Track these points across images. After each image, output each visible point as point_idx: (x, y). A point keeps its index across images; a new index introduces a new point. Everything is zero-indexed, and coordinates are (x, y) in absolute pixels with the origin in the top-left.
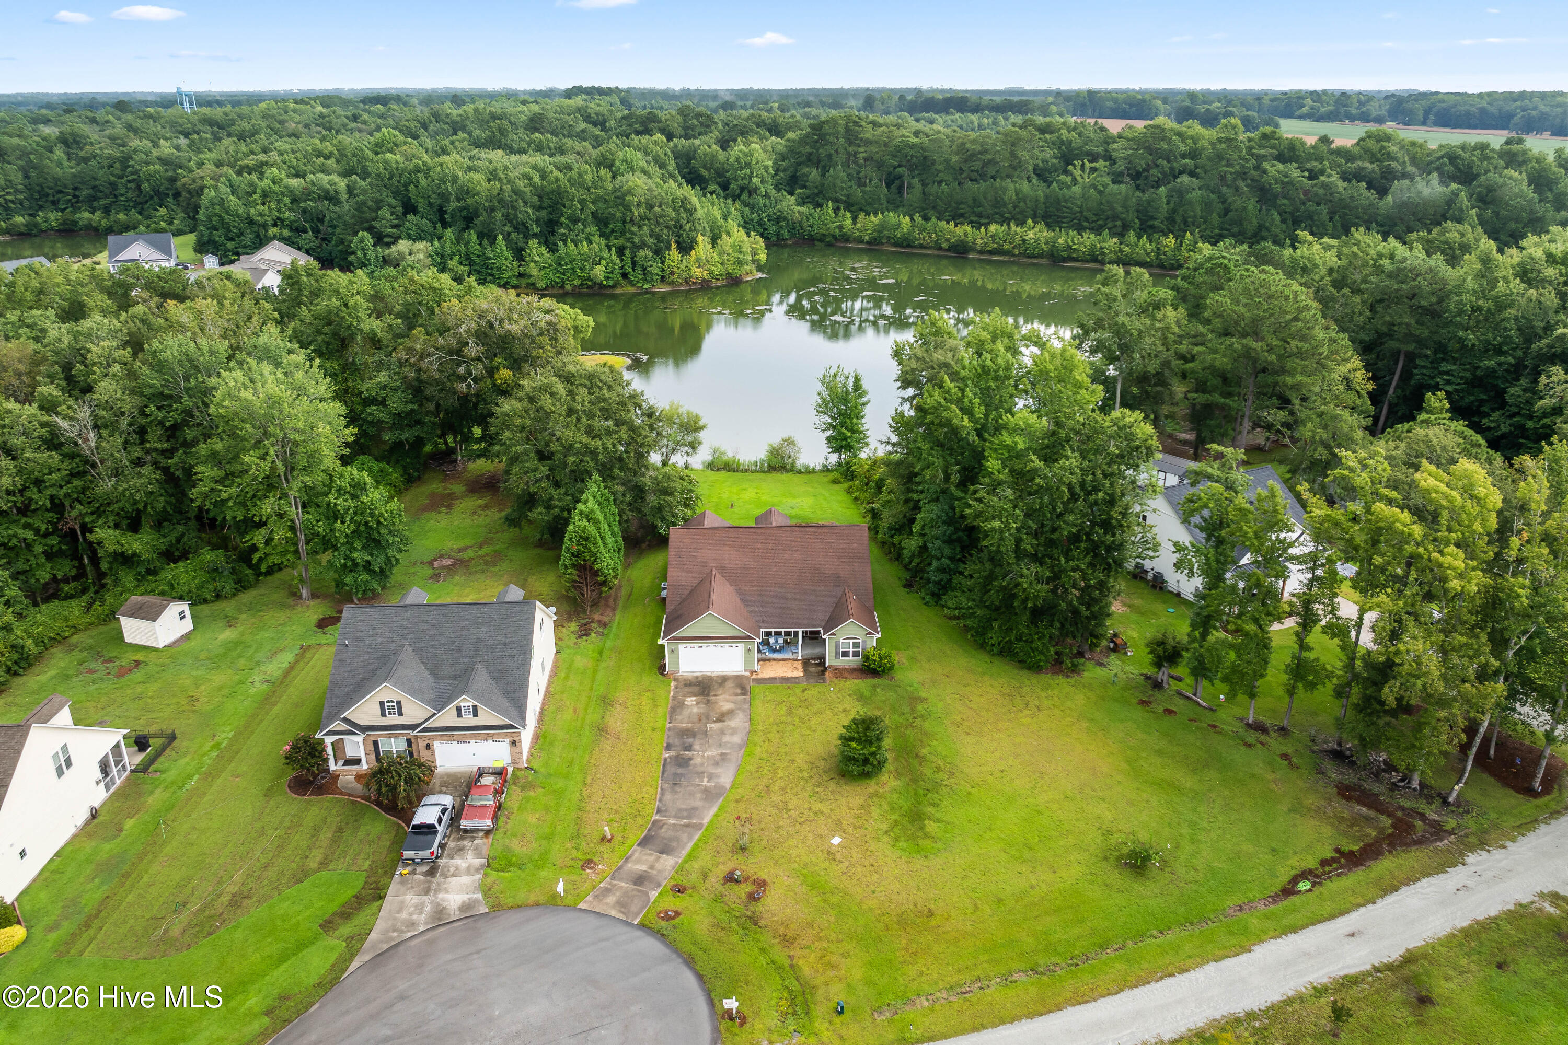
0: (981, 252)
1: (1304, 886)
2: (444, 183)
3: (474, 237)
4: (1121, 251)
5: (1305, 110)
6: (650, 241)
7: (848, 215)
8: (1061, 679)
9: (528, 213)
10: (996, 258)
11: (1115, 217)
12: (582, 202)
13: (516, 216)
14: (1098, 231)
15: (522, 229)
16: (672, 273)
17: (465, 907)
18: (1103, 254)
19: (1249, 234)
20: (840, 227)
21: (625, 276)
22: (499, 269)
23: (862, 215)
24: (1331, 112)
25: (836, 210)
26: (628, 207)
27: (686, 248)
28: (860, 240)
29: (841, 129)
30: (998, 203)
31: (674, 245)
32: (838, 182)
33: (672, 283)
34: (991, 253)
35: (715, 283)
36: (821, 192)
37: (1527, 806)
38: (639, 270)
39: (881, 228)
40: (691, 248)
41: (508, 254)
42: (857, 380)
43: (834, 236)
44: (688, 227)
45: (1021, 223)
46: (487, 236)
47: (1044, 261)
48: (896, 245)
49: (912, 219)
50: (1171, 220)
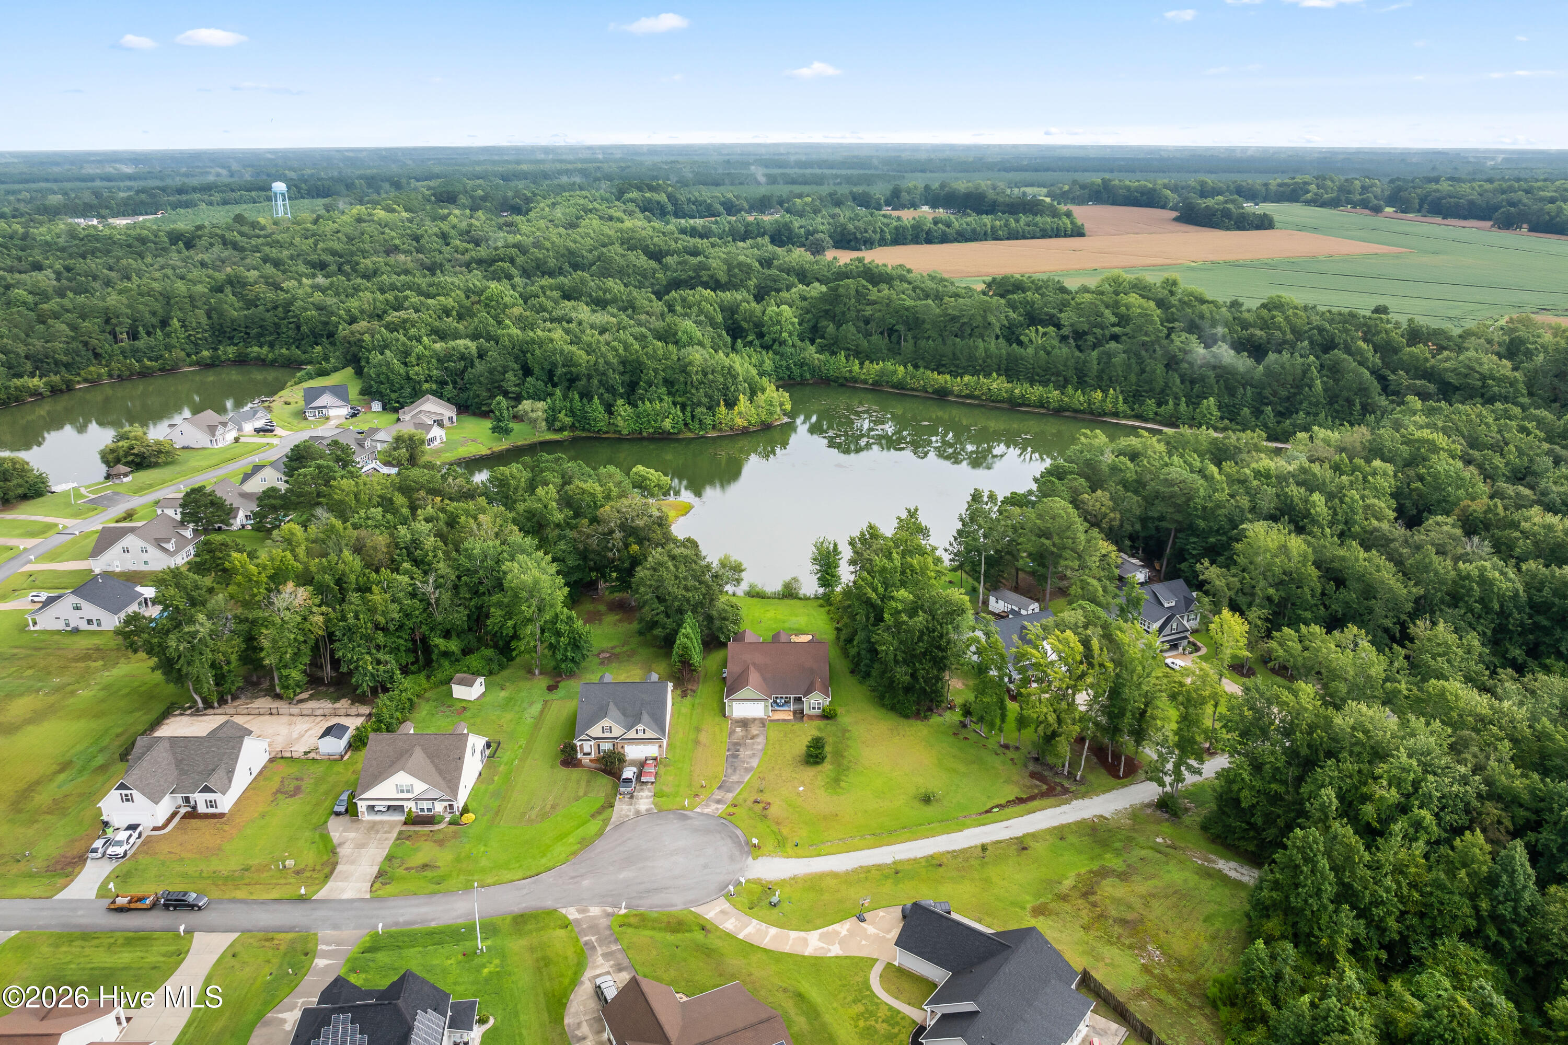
0: (958, 396)
1: (995, 810)
2: (554, 355)
3: (577, 396)
4: (1062, 400)
5: (1309, 196)
6: (705, 400)
7: (857, 362)
8: (919, 722)
9: (616, 378)
10: (969, 401)
11: (1058, 374)
12: (655, 370)
13: (607, 381)
14: (1045, 383)
15: (611, 390)
16: (721, 423)
17: (647, 810)
18: (1048, 402)
19: (1158, 390)
20: (850, 371)
21: (686, 425)
22: (595, 420)
23: (867, 362)
24: (1333, 200)
25: (847, 358)
26: (688, 374)
27: (731, 404)
28: (865, 382)
29: (853, 292)
30: (971, 358)
31: (722, 403)
32: (849, 335)
33: (721, 430)
34: (967, 397)
35: (752, 429)
36: (835, 343)
38: (697, 422)
39: (882, 373)
40: (735, 404)
41: (601, 409)
42: (835, 545)
43: (846, 379)
44: (732, 389)
45: (987, 375)
46: (586, 395)
47: (1005, 405)
48: (893, 387)
49: (905, 367)
50: (1099, 378)
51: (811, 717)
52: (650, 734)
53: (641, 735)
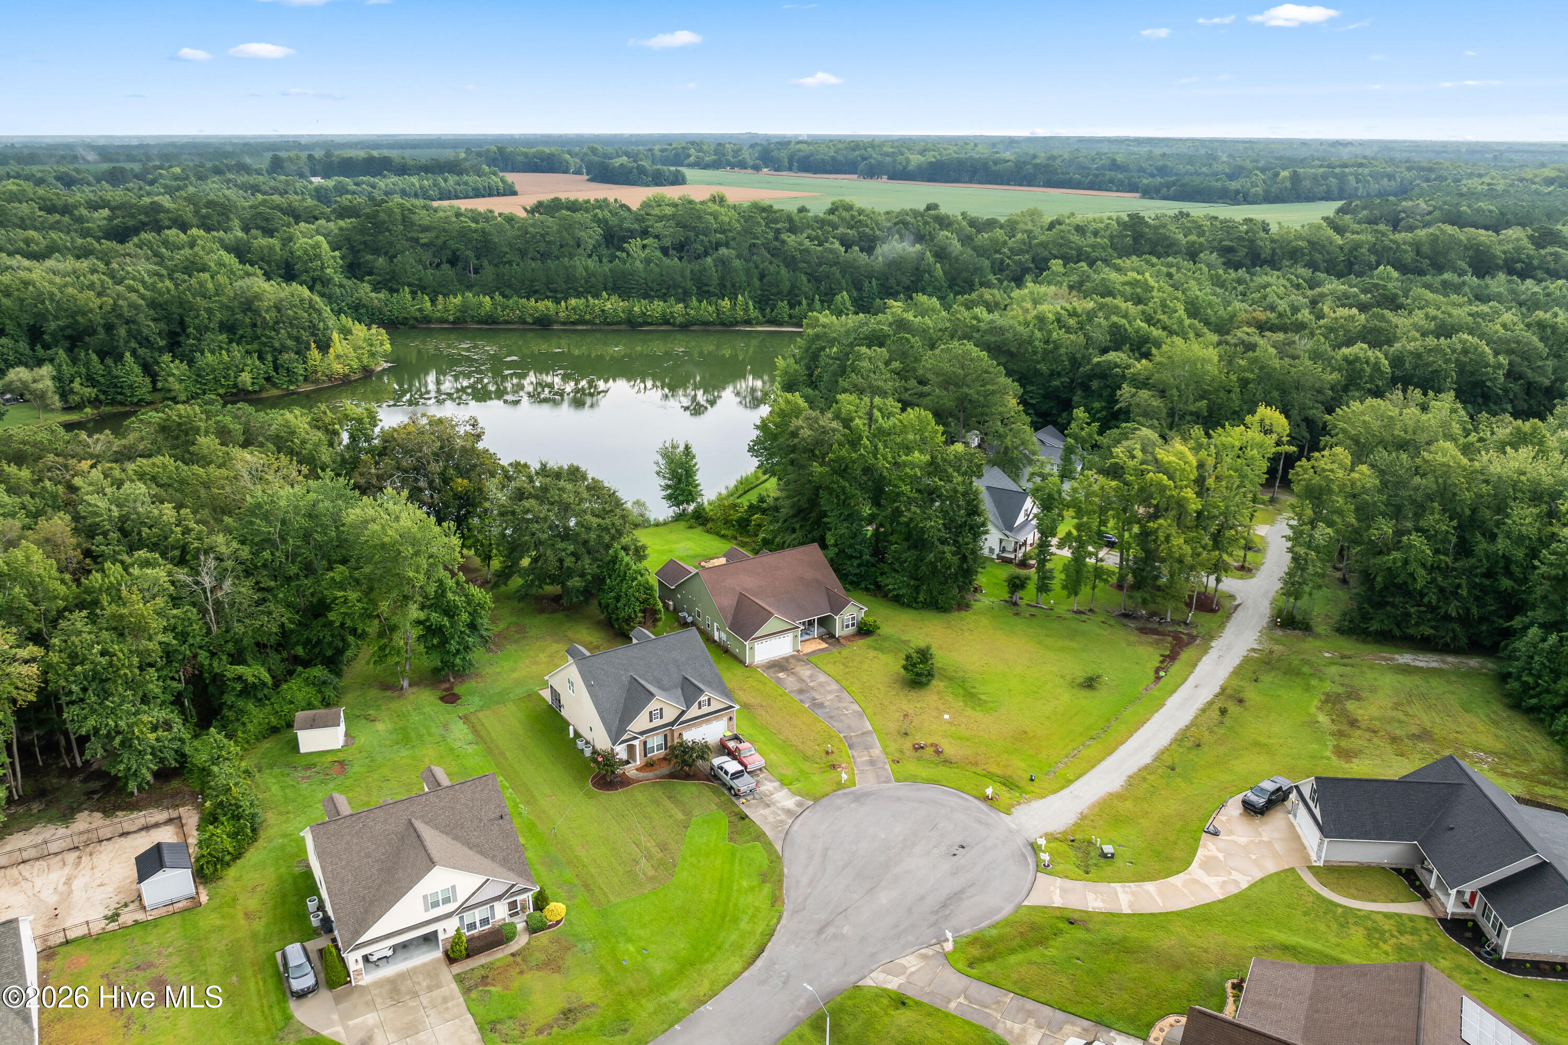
0: (564, 324)
1: (1162, 674)
2: (43, 303)
3: (94, 357)
4: (687, 314)
5: (692, 159)
6: (290, 343)
7: (427, 298)
8: (963, 613)
9: (150, 327)
10: (579, 327)
11: (676, 286)
12: (209, 311)
13: (139, 332)
14: (664, 298)
15: (145, 342)
16: (316, 372)
17: (797, 805)
18: (673, 317)
19: (785, 293)
20: (420, 310)
21: (268, 379)
22: (131, 387)
23: (440, 297)
24: (715, 161)
25: (413, 293)
26: (257, 312)
27: (324, 347)
28: (443, 321)
29: (399, 217)
30: (570, 279)
31: (313, 346)
32: (408, 267)
33: (316, 381)
34: (573, 323)
35: (354, 377)
36: (393, 278)
37: (1216, 618)
38: (284, 372)
39: (464, 309)
40: (329, 347)
41: (137, 370)
42: (687, 448)
43: (416, 319)
44: (321, 325)
45: (597, 296)
46: (109, 353)
47: (623, 327)
48: (480, 322)
49: (492, 298)
50: (722, 285)
51: (847, 638)
52: (715, 706)
53: (705, 710)
